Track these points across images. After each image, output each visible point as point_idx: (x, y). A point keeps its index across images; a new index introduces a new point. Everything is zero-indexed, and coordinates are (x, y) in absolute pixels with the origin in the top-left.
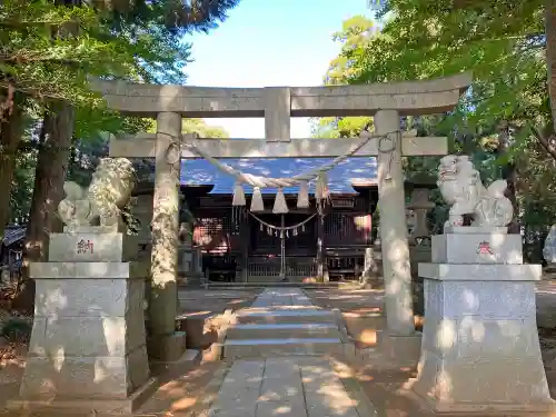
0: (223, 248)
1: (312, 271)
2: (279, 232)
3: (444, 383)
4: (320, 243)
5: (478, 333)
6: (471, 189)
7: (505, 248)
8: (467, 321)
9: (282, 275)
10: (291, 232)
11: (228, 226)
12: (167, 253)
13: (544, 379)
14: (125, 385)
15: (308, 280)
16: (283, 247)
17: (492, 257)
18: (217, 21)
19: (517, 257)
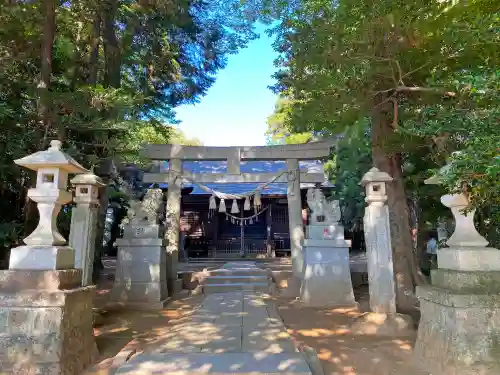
0: (199, 233)
1: (263, 249)
2: (240, 221)
3: (306, 295)
4: (269, 229)
5: (322, 272)
6: (320, 205)
7: (336, 232)
8: (317, 267)
9: (242, 253)
10: (248, 221)
11: (203, 218)
12: (174, 236)
13: (352, 293)
14: (159, 296)
15: (260, 256)
16: (242, 233)
17: (330, 236)
18: (200, 96)
19: (341, 237)
